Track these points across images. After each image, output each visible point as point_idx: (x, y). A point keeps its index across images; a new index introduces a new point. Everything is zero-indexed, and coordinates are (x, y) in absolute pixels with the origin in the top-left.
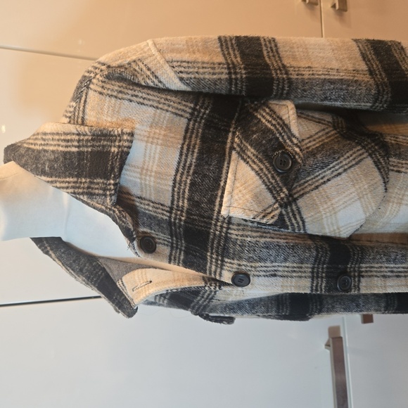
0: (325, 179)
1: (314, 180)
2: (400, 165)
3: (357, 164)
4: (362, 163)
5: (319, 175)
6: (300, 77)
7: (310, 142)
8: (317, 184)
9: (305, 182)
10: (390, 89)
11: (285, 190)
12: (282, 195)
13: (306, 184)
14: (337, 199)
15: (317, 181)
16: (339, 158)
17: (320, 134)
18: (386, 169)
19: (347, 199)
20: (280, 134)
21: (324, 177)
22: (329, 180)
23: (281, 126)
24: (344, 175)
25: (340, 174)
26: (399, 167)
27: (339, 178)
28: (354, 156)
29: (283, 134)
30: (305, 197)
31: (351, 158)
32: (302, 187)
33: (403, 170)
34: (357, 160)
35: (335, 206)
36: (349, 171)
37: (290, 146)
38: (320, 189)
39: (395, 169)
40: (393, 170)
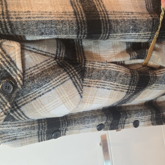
0: (41, 94)
1: (34, 94)
2: (90, 82)
3: (62, 84)
4: (65, 83)
5: (37, 91)
6: (18, 20)
7: (35, 69)
8: (35, 97)
9: (27, 96)
10: (86, 26)
11: (8, 104)
12: (7, 108)
13: (28, 97)
14: (48, 105)
15: (35, 95)
16: (49, 81)
17: (43, 64)
18: (81, 86)
19: (55, 104)
20: (8, 68)
21: (40, 92)
22: (43, 94)
23: (8, 62)
24: (53, 91)
25: (50, 90)
26: (89, 84)
27: (50, 93)
28: (60, 79)
29: (10, 68)
30: (26, 105)
31: (58, 81)
32: (25, 99)
33: (92, 85)
34: (61, 82)
35: (47, 109)
36: (56, 88)
37: (15, 75)
38: (37, 99)
39: (87, 85)
40: (85, 86)
